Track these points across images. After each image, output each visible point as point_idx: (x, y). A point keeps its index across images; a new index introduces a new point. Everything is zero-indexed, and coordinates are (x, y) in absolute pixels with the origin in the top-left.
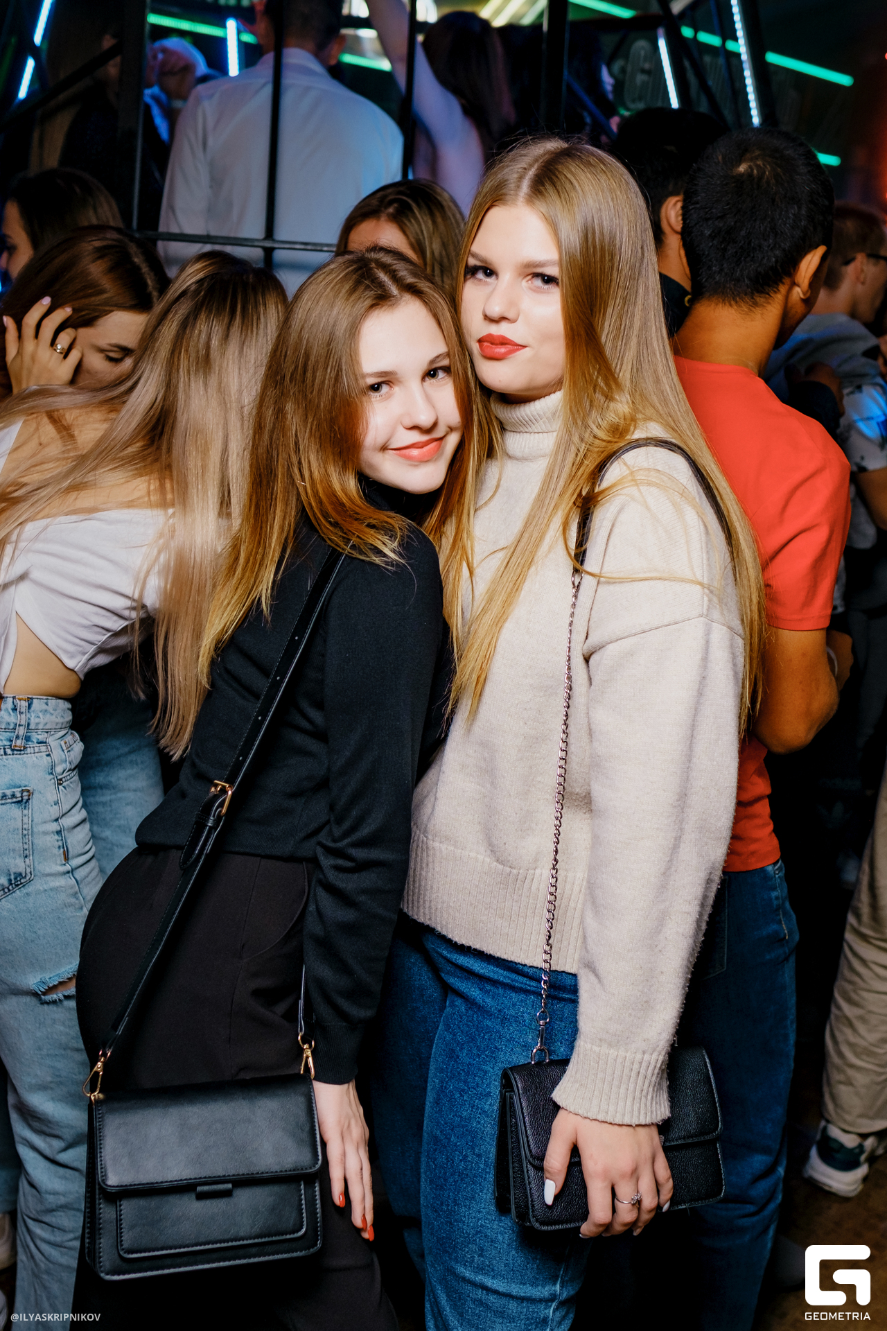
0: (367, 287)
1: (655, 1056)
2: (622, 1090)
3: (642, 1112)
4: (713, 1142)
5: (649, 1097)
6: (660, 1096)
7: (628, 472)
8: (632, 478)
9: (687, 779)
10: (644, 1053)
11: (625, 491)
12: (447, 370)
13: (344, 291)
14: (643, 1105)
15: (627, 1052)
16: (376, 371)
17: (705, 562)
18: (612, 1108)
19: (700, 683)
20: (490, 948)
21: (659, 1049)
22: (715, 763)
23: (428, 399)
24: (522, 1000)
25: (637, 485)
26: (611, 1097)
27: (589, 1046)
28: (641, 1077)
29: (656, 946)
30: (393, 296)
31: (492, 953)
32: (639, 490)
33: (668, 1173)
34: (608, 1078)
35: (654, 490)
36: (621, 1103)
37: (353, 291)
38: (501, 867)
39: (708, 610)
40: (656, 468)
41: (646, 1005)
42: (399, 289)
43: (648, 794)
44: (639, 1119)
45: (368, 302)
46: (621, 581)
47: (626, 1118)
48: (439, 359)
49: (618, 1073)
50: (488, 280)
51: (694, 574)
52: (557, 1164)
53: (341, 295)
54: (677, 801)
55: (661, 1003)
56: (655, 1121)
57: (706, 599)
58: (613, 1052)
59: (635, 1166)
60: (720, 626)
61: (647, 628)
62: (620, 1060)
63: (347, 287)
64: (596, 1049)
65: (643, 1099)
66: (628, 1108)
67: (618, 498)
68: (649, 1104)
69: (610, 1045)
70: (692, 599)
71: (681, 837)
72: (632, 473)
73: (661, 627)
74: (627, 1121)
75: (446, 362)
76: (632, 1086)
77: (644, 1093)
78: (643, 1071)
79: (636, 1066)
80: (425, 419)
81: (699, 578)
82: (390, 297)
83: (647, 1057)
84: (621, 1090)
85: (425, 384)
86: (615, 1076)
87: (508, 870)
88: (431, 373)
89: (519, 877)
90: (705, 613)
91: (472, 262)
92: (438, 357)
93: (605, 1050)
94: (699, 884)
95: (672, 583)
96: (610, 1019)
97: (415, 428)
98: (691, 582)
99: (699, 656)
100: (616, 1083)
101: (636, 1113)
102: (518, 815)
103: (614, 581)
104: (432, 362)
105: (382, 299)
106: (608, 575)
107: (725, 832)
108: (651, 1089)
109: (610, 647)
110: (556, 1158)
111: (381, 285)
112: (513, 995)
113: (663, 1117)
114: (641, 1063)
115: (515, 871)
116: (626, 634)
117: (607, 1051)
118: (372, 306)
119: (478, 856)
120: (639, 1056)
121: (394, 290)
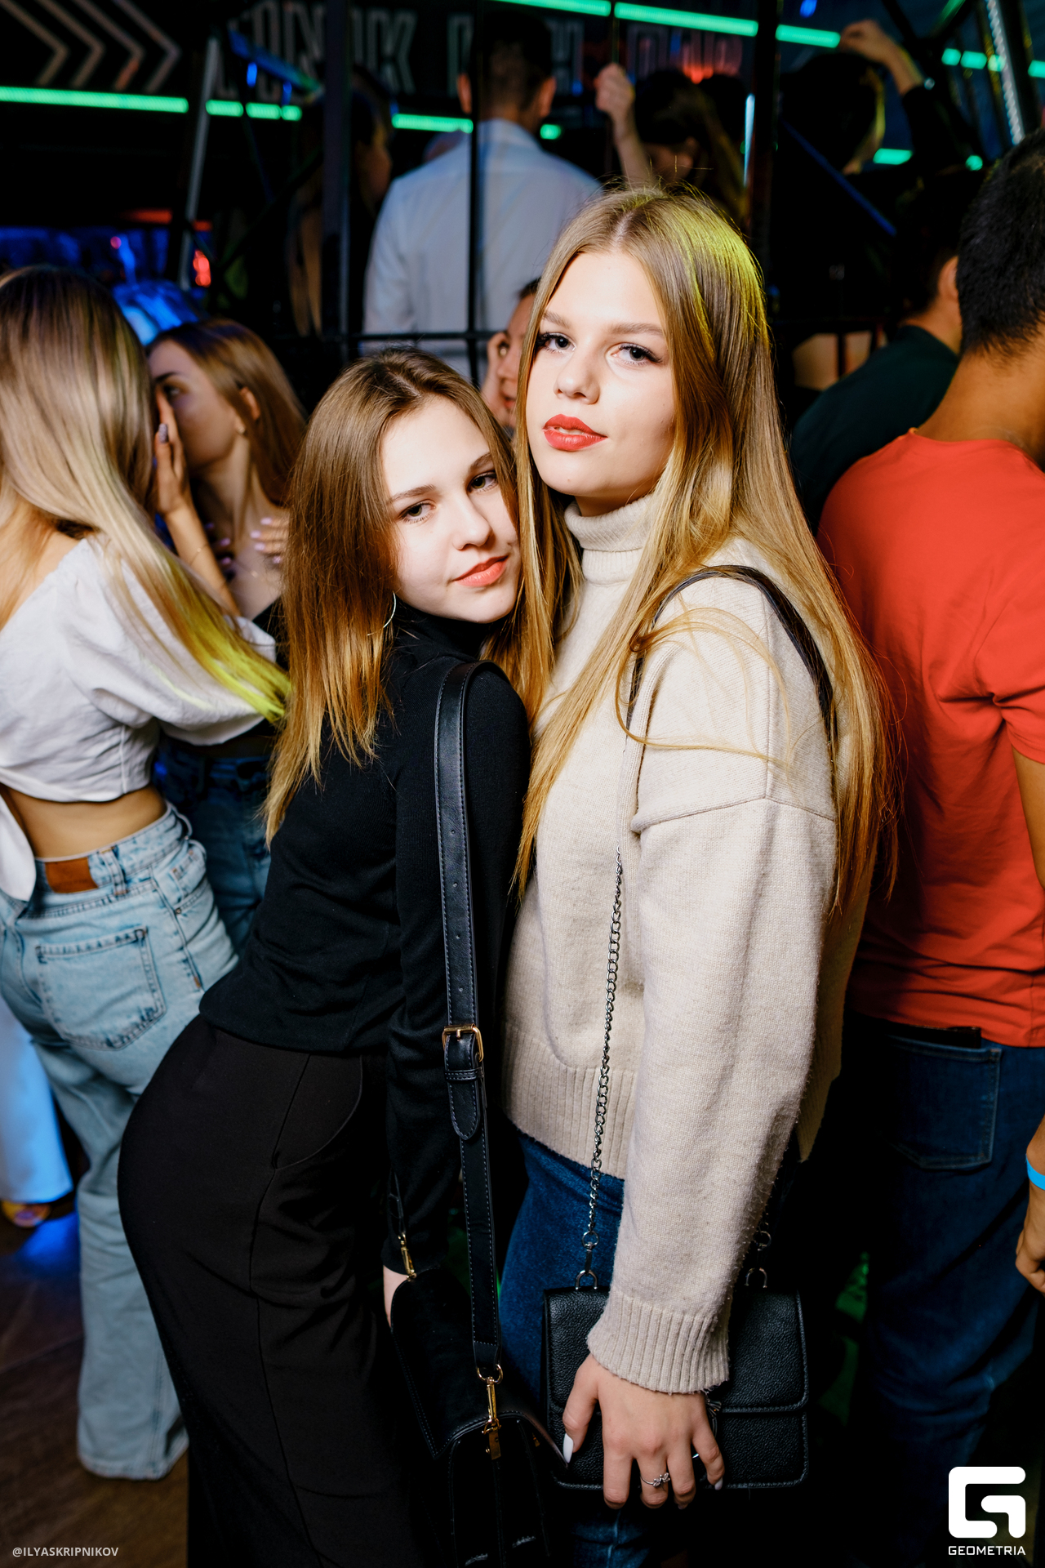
0: (382, 393)
1: (698, 1318)
2: (658, 1352)
3: (683, 1379)
4: (798, 1413)
5: (694, 1362)
6: (711, 1359)
7: (683, 612)
8: (685, 622)
9: (741, 998)
10: (684, 1313)
11: (675, 637)
12: (493, 475)
13: (355, 405)
14: (684, 1372)
15: (663, 1308)
16: (410, 489)
17: (771, 727)
18: (644, 1370)
19: (758, 882)
20: (553, 1145)
21: (702, 1311)
22: (781, 978)
23: (478, 510)
24: (583, 1211)
25: (689, 629)
26: (645, 1357)
27: (620, 1294)
28: (681, 1340)
29: (700, 1191)
30: (414, 398)
31: (554, 1149)
32: (692, 636)
33: (715, 1450)
34: (641, 1335)
35: (712, 637)
36: (656, 1366)
37: (366, 400)
38: (558, 1061)
39: (772, 790)
40: (717, 606)
41: (687, 1260)
42: (418, 389)
43: (689, 1013)
44: (679, 1387)
45: (385, 411)
46: (668, 748)
47: (661, 1383)
48: (483, 462)
49: (652, 1332)
50: (562, 351)
51: (754, 746)
52: (574, 1421)
53: (353, 408)
54: (726, 1023)
55: (707, 1257)
56: (700, 1387)
57: (770, 775)
58: (647, 1307)
59: (659, 1444)
60: (791, 809)
61: (692, 810)
62: (654, 1317)
63: (358, 399)
64: (628, 1299)
65: (685, 1364)
66: (664, 1373)
67: (666, 645)
68: (693, 1369)
69: (643, 1298)
70: (750, 776)
71: (733, 1066)
72: (687, 614)
73: (710, 810)
74: (662, 1387)
75: (489, 466)
76: (669, 1349)
77: (686, 1358)
78: (683, 1333)
79: (674, 1327)
80: (477, 533)
81: (762, 751)
82: (410, 399)
83: (687, 1318)
84: (656, 1352)
85: (472, 494)
86: (649, 1334)
87: (564, 1067)
88: (473, 483)
89: (577, 1075)
90: (768, 792)
91: (547, 327)
92: (480, 460)
93: (637, 1302)
94: (760, 1123)
95: (727, 755)
96: (643, 1269)
97: (467, 546)
98: (749, 754)
99: (757, 848)
100: (650, 1341)
101: (674, 1380)
102: (572, 1008)
103: (660, 748)
104: (475, 467)
105: (401, 404)
106: (656, 742)
107: (799, 1062)
108: (696, 1354)
109: (653, 829)
110: (575, 1414)
111: (397, 388)
112: (575, 1202)
113: (714, 1383)
114: (680, 1324)
115: (571, 1070)
116: (669, 816)
117: (640, 1304)
118: (391, 415)
119: (541, 1044)
120: (677, 1316)
121: (414, 391)
